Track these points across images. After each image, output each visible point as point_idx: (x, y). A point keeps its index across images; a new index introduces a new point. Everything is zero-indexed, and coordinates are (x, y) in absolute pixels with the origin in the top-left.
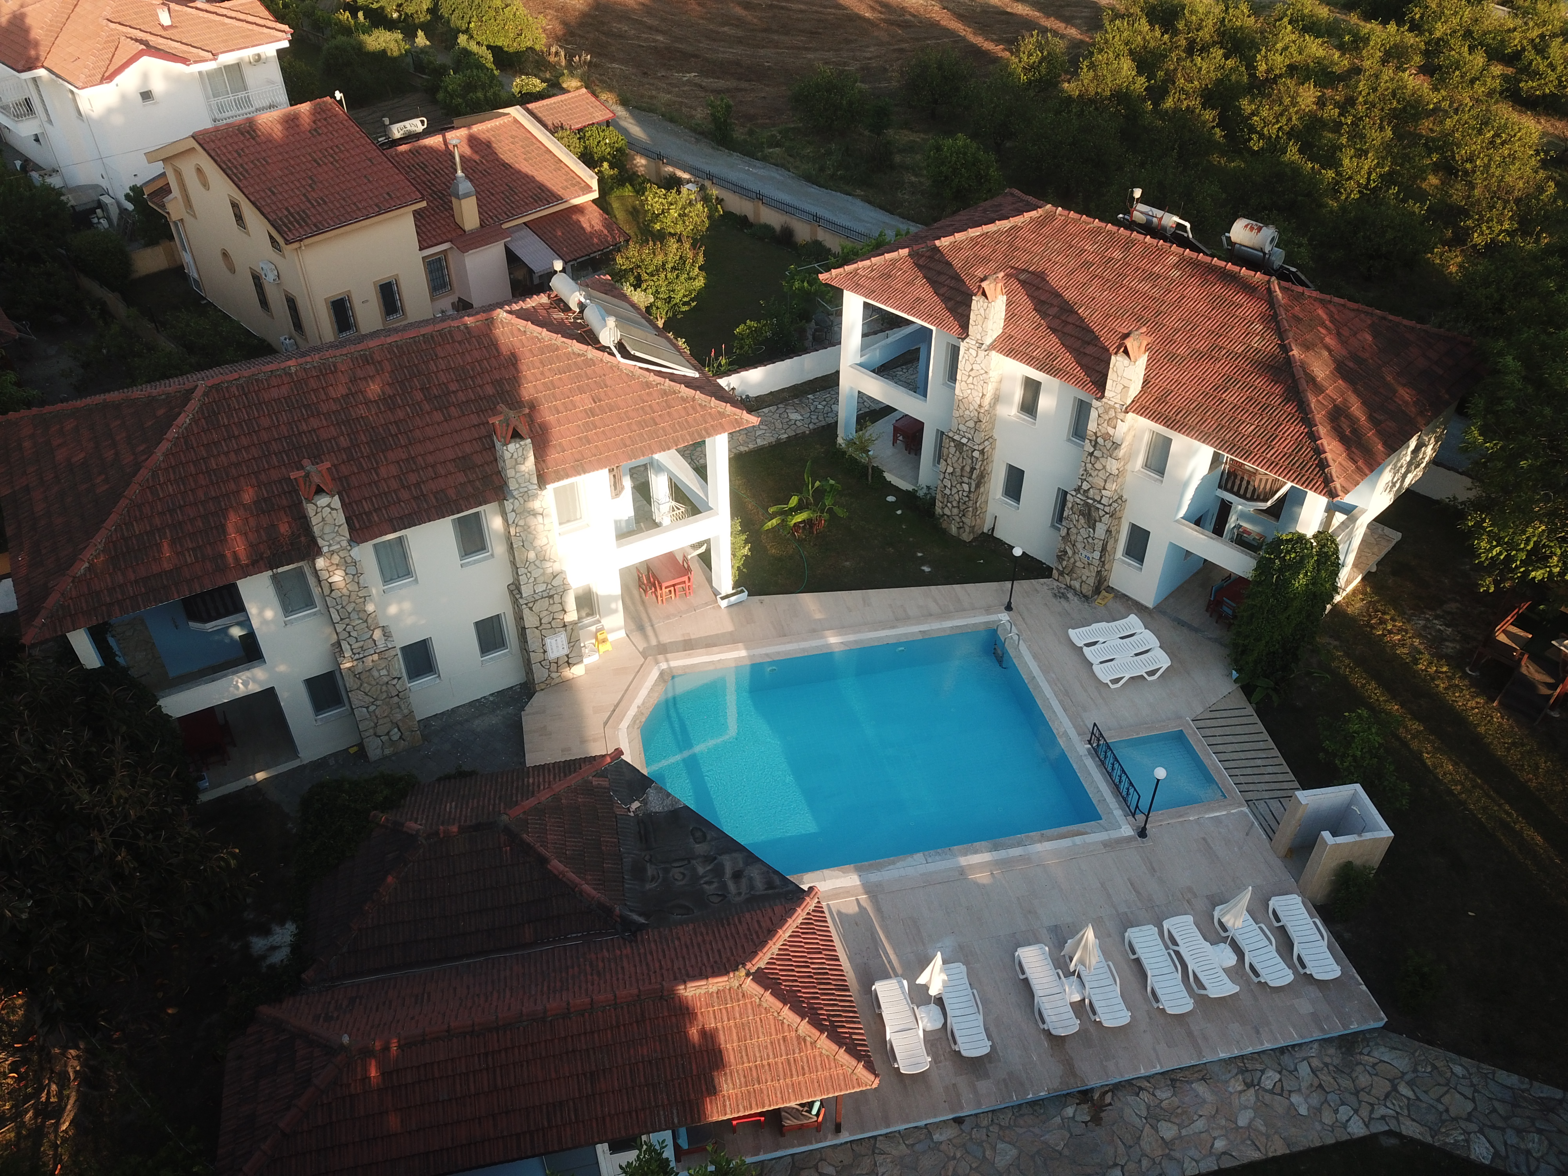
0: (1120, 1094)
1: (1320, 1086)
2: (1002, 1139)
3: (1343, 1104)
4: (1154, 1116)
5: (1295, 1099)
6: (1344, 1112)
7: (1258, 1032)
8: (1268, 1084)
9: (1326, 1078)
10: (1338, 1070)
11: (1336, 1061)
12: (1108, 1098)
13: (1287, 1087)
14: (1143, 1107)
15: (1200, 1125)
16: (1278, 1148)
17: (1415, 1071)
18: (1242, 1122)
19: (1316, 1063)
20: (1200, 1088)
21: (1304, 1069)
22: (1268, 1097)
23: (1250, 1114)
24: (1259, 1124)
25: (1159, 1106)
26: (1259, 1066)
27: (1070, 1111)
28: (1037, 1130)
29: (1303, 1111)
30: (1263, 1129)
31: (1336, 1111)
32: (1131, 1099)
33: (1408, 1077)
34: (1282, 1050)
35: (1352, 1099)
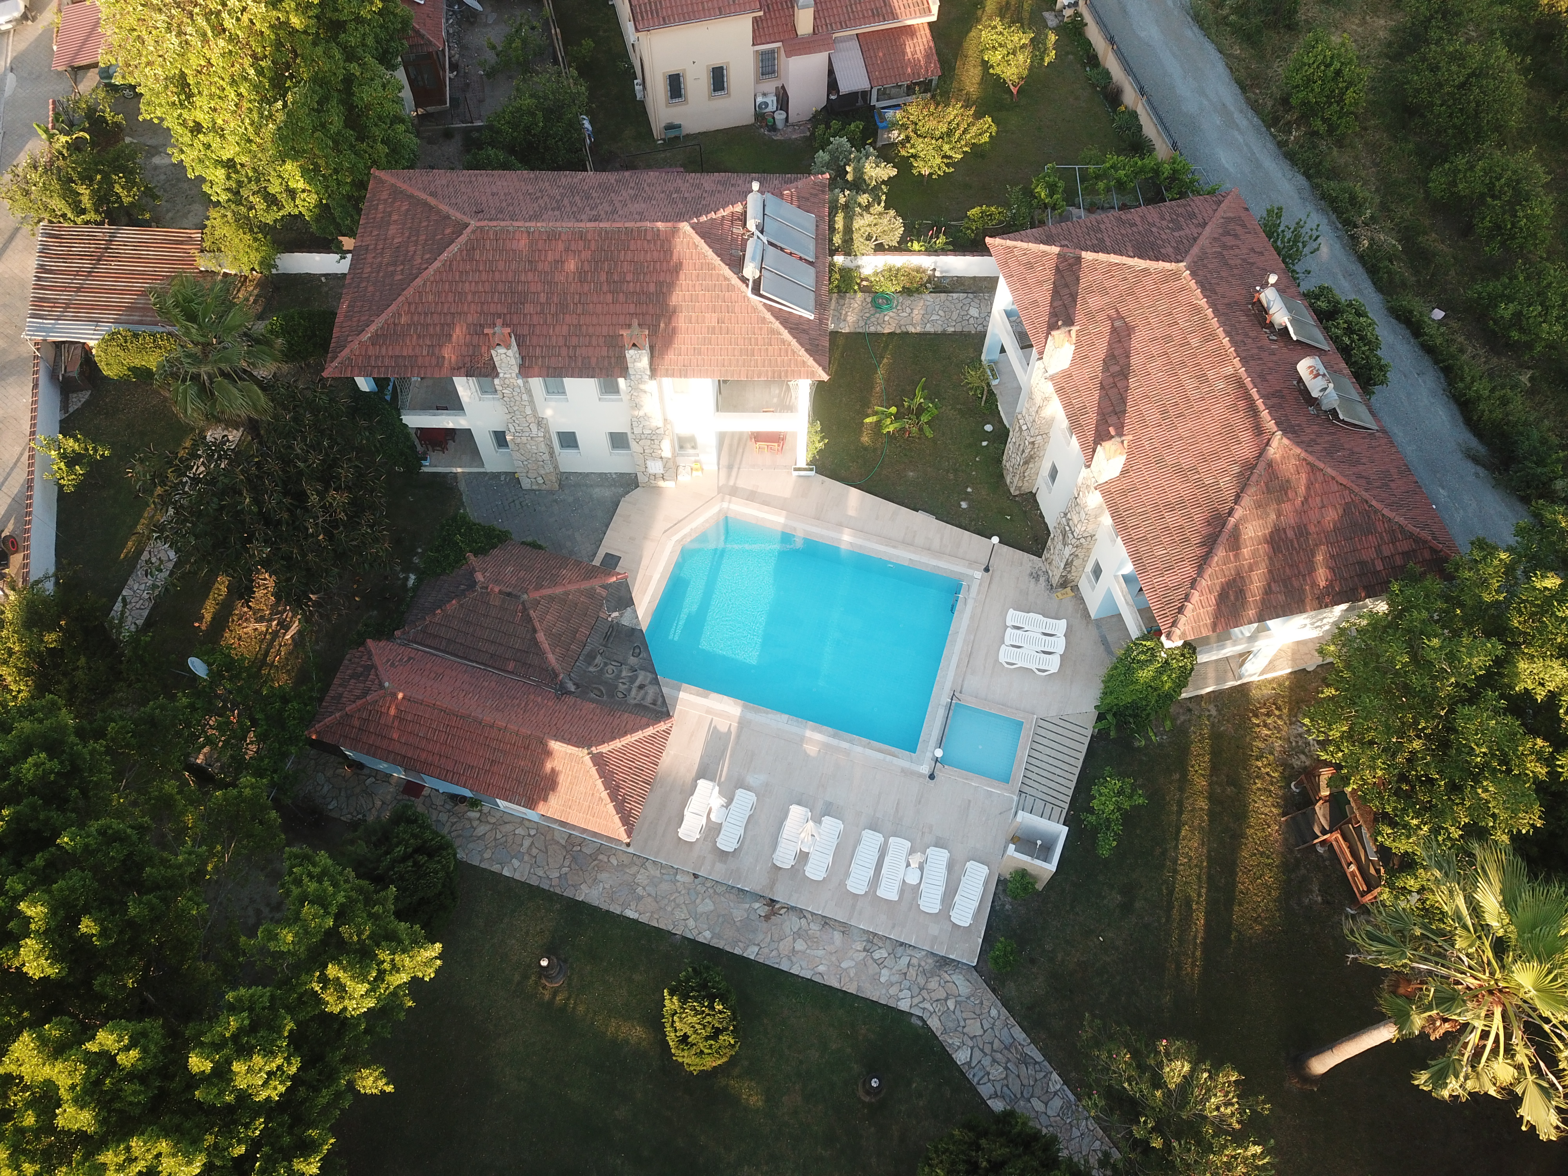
0: (791, 912)
1: (905, 974)
2: (710, 897)
3: (909, 989)
4: (798, 934)
5: (885, 972)
6: (907, 993)
7: (893, 927)
8: (876, 955)
9: (912, 972)
10: (924, 972)
11: (927, 967)
12: (783, 911)
13: (885, 963)
14: (797, 927)
15: (820, 953)
16: (852, 989)
17: (968, 998)
18: (844, 965)
19: (915, 961)
20: (837, 936)
21: (905, 960)
22: (871, 961)
23: (852, 964)
24: (852, 973)
25: (806, 931)
26: (880, 944)
27: (757, 905)
28: (732, 905)
29: (883, 980)
30: (852, 975)
31: (901, 991)
32: (795, 919)
33: (959, 999)
34: (902, 944)
35: (916, 991)
